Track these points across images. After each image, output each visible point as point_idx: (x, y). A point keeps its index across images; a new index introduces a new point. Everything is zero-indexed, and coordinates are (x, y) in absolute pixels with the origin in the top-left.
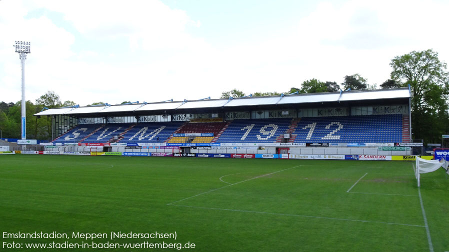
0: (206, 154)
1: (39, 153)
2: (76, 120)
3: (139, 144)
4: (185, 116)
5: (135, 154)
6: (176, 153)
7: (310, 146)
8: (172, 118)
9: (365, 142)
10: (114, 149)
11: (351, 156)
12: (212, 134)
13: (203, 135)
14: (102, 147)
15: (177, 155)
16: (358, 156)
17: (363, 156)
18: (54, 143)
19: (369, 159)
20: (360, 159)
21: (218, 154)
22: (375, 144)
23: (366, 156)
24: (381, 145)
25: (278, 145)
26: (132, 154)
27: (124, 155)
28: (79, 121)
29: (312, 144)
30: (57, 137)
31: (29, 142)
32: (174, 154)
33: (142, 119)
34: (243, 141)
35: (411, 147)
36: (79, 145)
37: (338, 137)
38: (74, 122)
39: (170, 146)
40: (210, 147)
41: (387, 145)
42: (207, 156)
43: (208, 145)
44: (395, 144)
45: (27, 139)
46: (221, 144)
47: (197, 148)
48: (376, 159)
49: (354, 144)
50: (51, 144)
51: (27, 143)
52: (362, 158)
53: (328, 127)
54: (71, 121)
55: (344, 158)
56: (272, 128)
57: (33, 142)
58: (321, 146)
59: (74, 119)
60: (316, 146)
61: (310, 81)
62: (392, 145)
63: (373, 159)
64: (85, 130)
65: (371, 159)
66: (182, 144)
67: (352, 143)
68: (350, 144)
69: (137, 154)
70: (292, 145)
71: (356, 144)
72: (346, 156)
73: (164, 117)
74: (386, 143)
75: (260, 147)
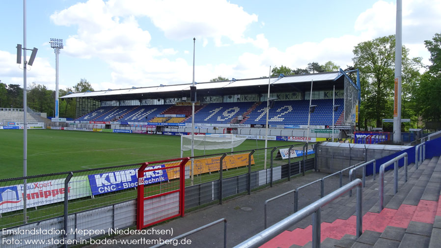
0: (170, 132)
1: (62, 129)
2: (100, 103)
3: (129, 123)
4: (174, 100)
5: (121, 131)
6: (149, 131)
7: (254, 127)
8: (165, 102)
9: (300, 124)
10: (113, 127)
11: (281, 137)
12: (184, 116)
13: (178, 116)
14: (104, 125)
15: (150, 133)
16: (287, 137)
17: (291, 138)
18: (80, 121)
19: (296, 141)
20: (289, 140)
21: (178, 133)
23: (294, 138)
24: (313, 127)
25: (228, 125)
26: (119, 131)
27: (115, 132)
28: (101, 104)
29: (255, 125)
30: (80, 117)
31: (60, 120)
32: (147, 131)
33: (144, 103)
34: (205, 121)
35: (340, 130)
36: (90, 123)
37: (281, 120)
38: (97, 105)
39: (150, 125)
40: (178, 126)
41: (318, 127)
42: (171, 134)
43: (177, 125)
44: (326, 126)
45: (59, 117)
46: (186, 124)
47: (169, 127)
48: (302, 141)
49: (290, 126)
50: (72, 122)
51: (59, 121)
52: (291, 139)
53: (279, 110)
54: (94, 104)
55: (275, 139)
56: (233, 111)
57: (64, 120)
58: (263, 127)
59: (97, 102)
60: (259, 127)
61: (279, 69)
62: (323, 127)
63: (300, 140)
64: (101, 111)
65: (298, 140)
66: (158, 123)
67: (288, 125)
68: (287, 126)
69: (123, 131)
70: (239, 126)
71: (292, 126)
72: (277, 137)
73: (159, 100)
74: (318, 126)
75: (215, 127)
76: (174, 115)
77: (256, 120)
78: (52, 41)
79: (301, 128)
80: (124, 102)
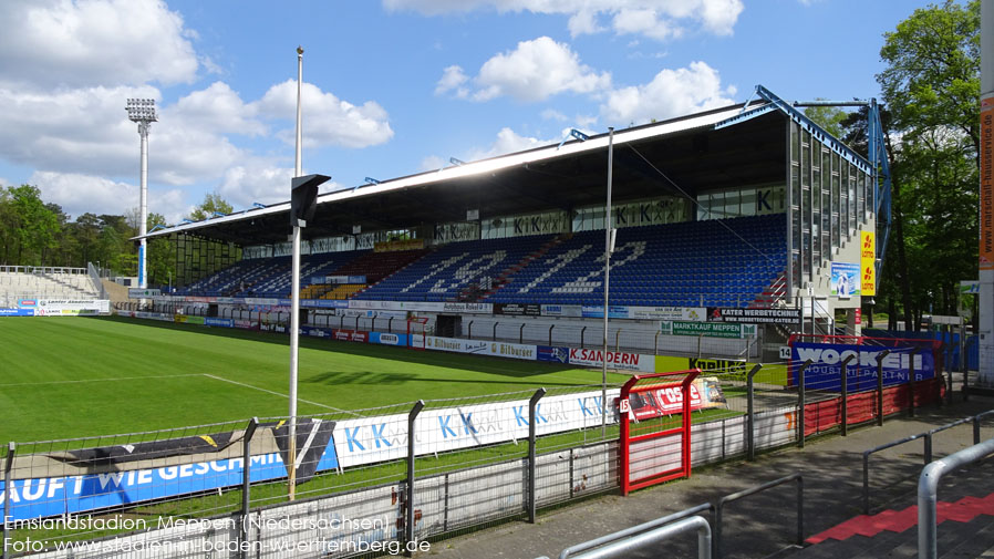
1: (132, 316)
2: (240, 250)
4: (376, 236)
5: (216, 322)
7: (502, 312)
8: (357, 243)
11: (550, 349)
12: (364, 280)
14: (208, 306)
15: (264, 327)
16: (567, 350)
17: (579, 353)
19: (593, 364)
20: (572, 361)
22: (653, 309)
23: (588, 353)
24: (668, 314)
25: (447, 308)
26: (213, 322)
27: (207, 325)
28: (243, 254)
29: (505, 306)
31: (147, 293)
33: (317, 247)
35: (761, 325)
36: (186, 300)
37: (590, 288)
38: (231, 254)
40: (335, 309)
41: (685, 314)
43: (332, 305)
44: (710, 312)
47: (317, 311)
48: (613, 366)
49: (598, 310)
53: (603, 257)
55: (534, 357)
56: (487, 262)
58: (524, 314)
60: (513, 314)
62: (702, 313)
65: (600, 363)
68: (590, 309)
69: (219, 322)
70: (465, 310)
72: (539, 349)
73: (346, 240)
74: (684, 309)
75: (410, 312)
76: (344, 279)
77: (522, 290)
78: (131, 106)
79: (631, 315)
80: (281, 247)
